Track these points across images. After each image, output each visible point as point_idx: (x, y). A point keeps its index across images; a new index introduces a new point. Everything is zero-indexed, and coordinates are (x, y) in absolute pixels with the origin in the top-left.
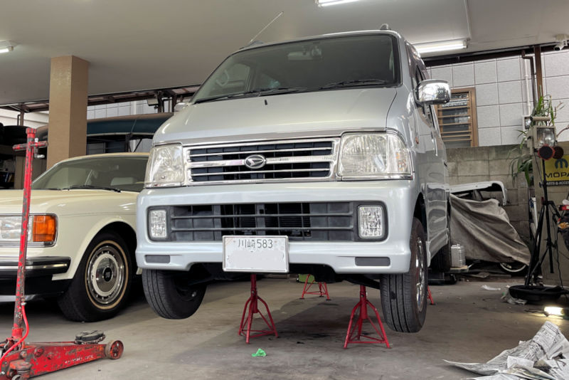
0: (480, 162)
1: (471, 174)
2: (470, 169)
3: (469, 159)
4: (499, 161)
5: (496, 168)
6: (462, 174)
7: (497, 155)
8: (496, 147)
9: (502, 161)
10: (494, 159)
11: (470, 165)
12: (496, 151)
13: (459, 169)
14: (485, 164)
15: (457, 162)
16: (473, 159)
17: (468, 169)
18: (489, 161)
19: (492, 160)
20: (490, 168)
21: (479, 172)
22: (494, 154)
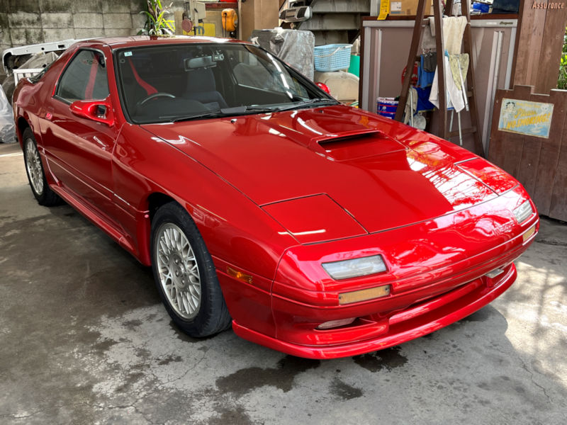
0: (94, 15)
1: (87, 27)
2: (86, 21)
4: (112, 15)
5: (110, 21)
6: (77, 26)
7: (110, 9)
9: (115, 15)
10: (107, 13)
11: (86, 17)
13: (74, 20)
14: (100, 17)
15: (73, 14)
16: (87, 11)
17: (83, 22)
19: (105, 14)
20: (104, 22)
21: (94, 25)
22: (107, 7)
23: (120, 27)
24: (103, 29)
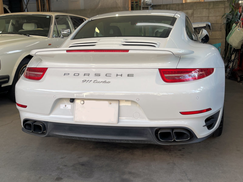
0: (205, 10)
1: (200, 16)
2: (200, 13)
3: (200, 8)
5: (212, 13)
6: (196, 16)
7: (213, 6)
8: (213, 2)
9: (216, 9)
11: (200, 11)
12: (213, 4)
13: (195, 13)
14: (207, 11)
15: (194, 10)
16: (202, 8)
18: (209, 9)
19: (210, 9)
20: (209, 13)
21: (204, 15)
22: (212, 5)
23: (218, 15)
24: (209, 16)
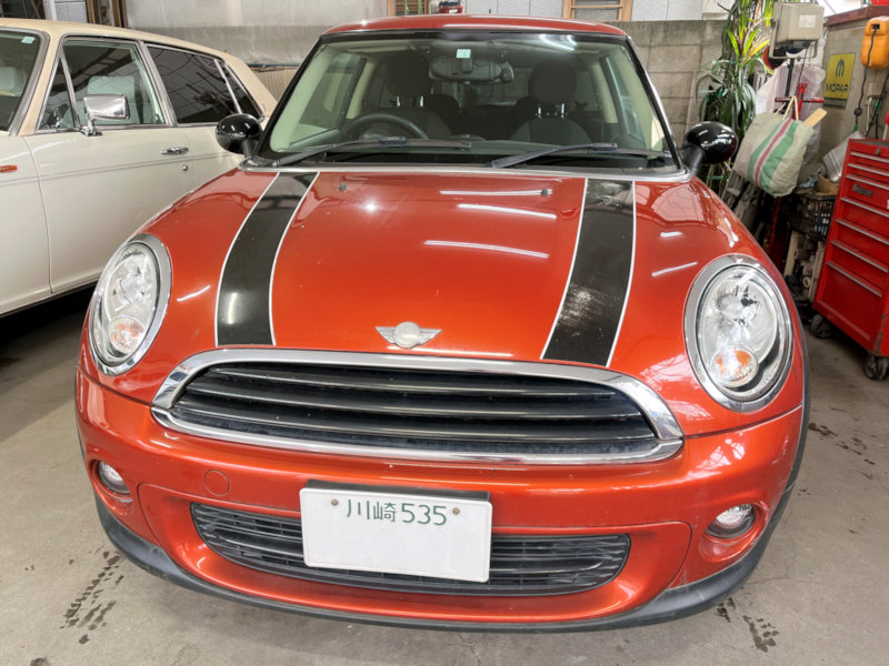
4: (666, 48)
5: (660, 60)
7: (665, 37)
8: (666, 24)
9: (671, 48)
10: (660, 45)
12: (665, 31)
22: (661, 35)
23: (676, 70)
